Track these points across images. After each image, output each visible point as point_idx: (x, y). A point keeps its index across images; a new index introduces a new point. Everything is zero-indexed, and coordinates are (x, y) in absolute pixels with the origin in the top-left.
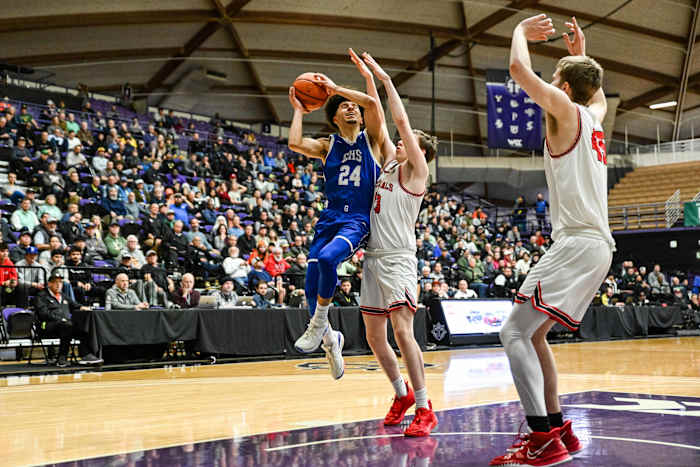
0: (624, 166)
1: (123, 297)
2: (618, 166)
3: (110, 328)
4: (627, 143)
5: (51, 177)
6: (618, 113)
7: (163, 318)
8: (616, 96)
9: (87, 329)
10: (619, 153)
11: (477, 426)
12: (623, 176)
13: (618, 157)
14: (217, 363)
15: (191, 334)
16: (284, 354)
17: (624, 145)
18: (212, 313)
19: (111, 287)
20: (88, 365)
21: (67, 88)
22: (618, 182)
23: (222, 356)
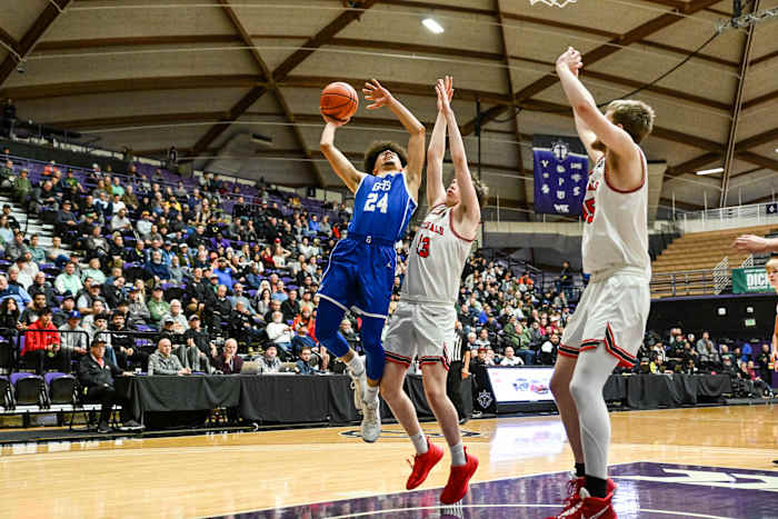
0: (672, 232)
1: (166, 363)
2: (666, 232)
3: (153, 394)
4: (674, 209)
5: (95, 240)
6: (665, 179)
7: (205, 381)
8: (663, 162)
9: (129, 395)
10: (666, 219)
11: (523, 498)
12: (671, 243)
13: (666, 223)
14: (259, 430)
15: (233, 400)
16: (327, 421)
17: (671, 211)
18: (256, 379)
19: (153, 352)
20: (130, 431)
21: (113, 152)
22: (665, 248)
23: (265, 423)
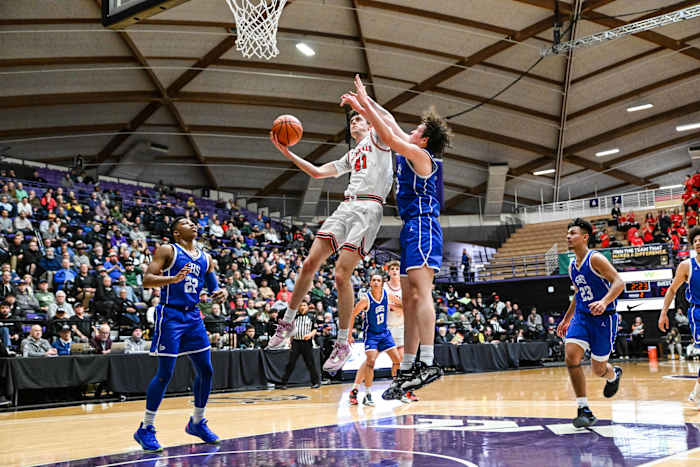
0: (515, 223)
1: (37, 346)
2: (510, 223)
3: (26, 373)
4: (516, 204)
6: (508, 179)
7: (76, 364)
8: (505, 164)
9: (4, 375)
10: (511, 212)
12: (514, 232)
13: (509, 215)
14: (127, 400)
15: (101, 376)
17: (514, 205)
18: (122, 357)
19: (26, 337)
22: (509, 237)
23: (132, 395)
